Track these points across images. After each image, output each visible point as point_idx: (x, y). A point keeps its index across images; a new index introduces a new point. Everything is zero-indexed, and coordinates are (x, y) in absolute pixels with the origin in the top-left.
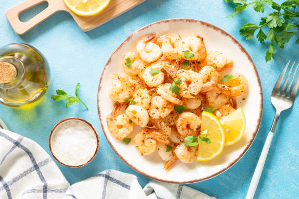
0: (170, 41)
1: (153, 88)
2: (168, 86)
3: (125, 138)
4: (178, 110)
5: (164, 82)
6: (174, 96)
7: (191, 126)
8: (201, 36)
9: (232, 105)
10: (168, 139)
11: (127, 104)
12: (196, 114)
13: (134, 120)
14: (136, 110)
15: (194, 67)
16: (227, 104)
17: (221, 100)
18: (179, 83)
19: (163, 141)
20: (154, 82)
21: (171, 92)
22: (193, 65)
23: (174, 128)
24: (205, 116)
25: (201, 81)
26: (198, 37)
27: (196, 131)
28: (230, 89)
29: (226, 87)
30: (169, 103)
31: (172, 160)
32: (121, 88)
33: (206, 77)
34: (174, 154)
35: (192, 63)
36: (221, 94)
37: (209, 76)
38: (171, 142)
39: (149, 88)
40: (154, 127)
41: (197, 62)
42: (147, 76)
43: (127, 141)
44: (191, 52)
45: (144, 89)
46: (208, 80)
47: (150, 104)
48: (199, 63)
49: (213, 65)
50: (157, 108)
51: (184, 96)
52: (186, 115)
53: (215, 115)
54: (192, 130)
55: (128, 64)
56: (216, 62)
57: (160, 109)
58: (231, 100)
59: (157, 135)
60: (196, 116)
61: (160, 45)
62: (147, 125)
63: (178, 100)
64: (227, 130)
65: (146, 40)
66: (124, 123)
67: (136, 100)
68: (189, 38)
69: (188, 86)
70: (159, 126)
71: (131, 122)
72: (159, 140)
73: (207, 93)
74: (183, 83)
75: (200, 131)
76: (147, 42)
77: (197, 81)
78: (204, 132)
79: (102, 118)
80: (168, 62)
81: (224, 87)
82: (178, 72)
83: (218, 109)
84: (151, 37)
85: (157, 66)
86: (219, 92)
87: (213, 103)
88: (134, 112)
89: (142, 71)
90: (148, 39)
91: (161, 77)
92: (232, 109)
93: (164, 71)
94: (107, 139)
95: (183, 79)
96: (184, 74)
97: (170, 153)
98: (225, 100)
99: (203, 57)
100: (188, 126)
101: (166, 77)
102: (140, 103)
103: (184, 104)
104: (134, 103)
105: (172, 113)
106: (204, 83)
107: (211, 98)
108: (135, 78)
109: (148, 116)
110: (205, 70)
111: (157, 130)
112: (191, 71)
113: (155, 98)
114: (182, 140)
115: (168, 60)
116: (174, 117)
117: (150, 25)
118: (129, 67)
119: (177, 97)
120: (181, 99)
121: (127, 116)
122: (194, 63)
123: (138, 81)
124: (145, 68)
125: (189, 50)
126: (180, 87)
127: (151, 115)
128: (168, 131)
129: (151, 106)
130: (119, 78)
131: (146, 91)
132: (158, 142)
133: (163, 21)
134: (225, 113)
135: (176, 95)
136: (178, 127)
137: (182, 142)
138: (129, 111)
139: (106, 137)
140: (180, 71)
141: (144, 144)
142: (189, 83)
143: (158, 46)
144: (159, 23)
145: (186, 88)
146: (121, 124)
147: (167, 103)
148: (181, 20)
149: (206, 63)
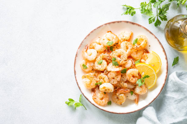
0: (97, 43)
1: (105, 70)
2: (111, 65)
3: (108, 103)
4: (124, 72)
5: (108, 64)
7: (135, 75)
8: (109, 31)
9: (146, 52)
10: (128, 89)
11: (98, 86)
13: (106, 92)
14: (105, 86)
15: (116, 47)
16: (143, 54)
17: (139, 54)
18: (115, 59)
19: (127, 91)
20: (103, 67)
21: (114, 66)
22: (115, 47)
23: (127, 82)
24: (138, 66)
25: (124, 52)
26: (108, 32)
27: (139, 76)
28: (140, 46)
29: (138, 46)
30: (117, 72)
31: (136, 97)
32: (90, 81)
33: (126, 48)
34: (136, 94)
35: (114, 46)
36: (137, 51)
37: (126, 47)
38: (131, 89)
39: (103, 72)
40: (118, 88)
41: (116, 44)
42: (98, 67)
44: (110, 41)
46: (127, 48)
47: (109, 78)
48: (117, 43)
49: (124, 40)
50: (113, 78)
51: (122, 64)
52: (129, 72)
53: (142, 62)
54: (136, 77)
55: (85, 67)
56: (124, 38)
57: (115, 78)
58: (144, 50)
59: (122, 90)
60: (134, 69)
61: (93, 48)
62: (114, 89)
63: (120, 68)
64: (153, 65)
65: (85, 51)
66: (102, 96)
67: (101, 81)
68: (105, 35)
70: (120, 86)
71: (105, 93)
72: (124, 92)
73: (131, 55)
74: (117, 58)
75: (140, 75)
76: (86, 51)
78: (143, 74)
79: (90, 101)
80: (103, 54)
81: (137, 47)
82: (111, 55)
83: (141, 59)
84: (87, 47)
85: (99, 59)
86: (136, 51)
87: (137, 58)
88: (104, 88)
89: (94, 66)
90: (86, 49)
91: (104, 62)
92: (148, 54)
93: (104, 59)
95: (116, 57)
96: (114, 53)
97: (134, 94)
98: (142, 52)
99: (117, 40)
100: (133, 76)
101: (107, 61)
102: (104, 82)
103: (124, 67)
104: (101, 84)
105: (122, 76)
106: (126, 51)
107: (134, 56)
108: (92, 71)
109: (112, 85)
110: (123, 45)
111: (120, 88)
112: (117, 50)
113: (109, 74)
114: (135, 85)
115: (102, 52)
116: (124, 77)
117: (82, 42)
118: (86, 68)
119: (119, 67)
120: (121, 66)
121: (102, 92)
122: (115, 45)
123: (95, 72)
124: (94, 64)
125: (109, 41)
126: (117, 61)
127: (113, 84)
128: (126, 85)
129: (110, 79)
130: (85, 77)
131: (102, 74)
132: (124, 94)
133: (87, 36)
134: (146, 58)
135: (118, 66)
136: (129, 80)
137: (136, 85)
138: (101, 89)
139: (99, 108)
140: (111, 53)
141: (119, 99)
142: (119, 56)
143: (93, 49)
144: (86, 38)
145: (120, 59)
146: (102, 97)
147: (116, 73)
148: (95, 30)
149: (121, 41)
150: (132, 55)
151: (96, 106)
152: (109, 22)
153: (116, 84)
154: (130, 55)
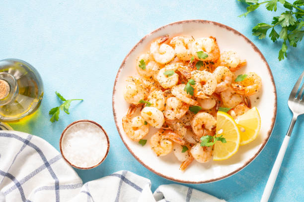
0: (183, 42)
1: (168, 89)
2: (182, 87)
3: (141, 140)
4: (193, 111)
5: (178, 83)
6: (188, 97)
7: (206, 126)
8: (214, 37)
9: (246, 104)
10: (184, 139)
11: (142, 106)
12: (211, 114)
13: (149, 122)
14: (152, 112)
15: (208, 67)
16: (241, 103)
17: (236, 100)
18: (193, 84)
19: (179, 142)
20: (168, 83)
21: (186, 92)
22: (206, 66)
23: (190, 128)
24: (220, 116)
25: (215, 82)
26: (211, 37)
27: (211, 131)
28: (244, 88)
29: (240, 87)
30: (184, 104)
31: (188, 160)
32: (136, 90)
33: (220, 77)
34: (189, 155)
35: (205, 64)
36: (235, 93)
37: (223, 76)
38: (187, 143)
39: (163, 90)
40: (170, 128)
41: (210, 62)
42: (161, 78)
43: (143, 142)
44: (205, 53)
45: (159, 90)
46: (222, 80)
47: (165, 105)
48: (213, 63)
49: (226, 65)
50: (172, 109)
51: (198, 97)
52: (201, 115)
53: (230, 114)
54: (207, 130)
55: (142, 67)
56: (229, 61)
57: (175, 110)
58: (245, 100)
59: (173, 136)
60: (211, 116)
61: (173, 46)
62: (163, 126)
63: (193, 100)
64: (243, 129)
65: (159, 42)
66: (139, 124)
67: (151, 102)
68: (202, 39)
69: (202, 87)
70: (175, 127)
71: (146, 123)
72: (175, 141)
73: (222, 93)
74: (197, 84)
75: (215, 131)
76: (161, 43)
77: (212, 81)
78: (219, 132)
79: (117, 120)
80: (181, 63)
81: (238, 86)
82: (192, 73)
83: (233, 109)
84: (164, 39)
85: (171, 68)
86: (234, 92)
87: (227, 103)
88: (150, 114)
89: (156, 73)
90: (161, 41)
91: (175, 78)
92: (247, 108)
93: (178, 72)
94: (123, 141)
95: (197, 80)
96: (198, 75)
97: (186, 153)
98: (239, 100)
99: (216, 58)
100: (203, 126)
101: (180, 78)
102: (155, 105)
103: (199, 104)
104: (149, 105)
105: (187, 114)
106: (218, 83)
107: (226, 98)
108: (149, 79)
109: (163, 117)
110: (219, 70)
111: (173, 131)
112: (205, 72)
113: (170, 99)
114: (197, 140)
115: (182, 61)
116: (189, 117)
117: (163, 27)
118: (143, 69)
119: (192, 98)
120: (195, 100)
121: (143, 117)
122: (207, 63)
123: (152, 83)
124: (159, 69)
125: (203, 51)
126: (194, 88)
127: (166, 116)
128: (184, 131)
129: (166, 107)
130: (133, 80)
131: (160, 92)
132: (173, 142)
133: (176, 23)
134: (240, 112)
135: (191, 96)
136: (193, 128)
137: (198, 142)
138: (144, 113)
139: (122, 139)
140: (194, 72)
141: (160, 145)
142: (203, 83)
143: (171, 48)
144: (172, 24)
145: (201, 88)
146: (137, 126)
147: (182, 104)
148: (194, 21)
149: (220, 63)
150: (223, 95)
151: (119, 133)
152: (222, 23)
153: (170, 120)
154: (220, 92)
